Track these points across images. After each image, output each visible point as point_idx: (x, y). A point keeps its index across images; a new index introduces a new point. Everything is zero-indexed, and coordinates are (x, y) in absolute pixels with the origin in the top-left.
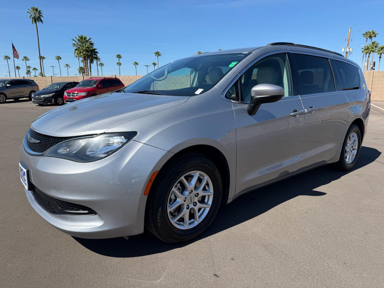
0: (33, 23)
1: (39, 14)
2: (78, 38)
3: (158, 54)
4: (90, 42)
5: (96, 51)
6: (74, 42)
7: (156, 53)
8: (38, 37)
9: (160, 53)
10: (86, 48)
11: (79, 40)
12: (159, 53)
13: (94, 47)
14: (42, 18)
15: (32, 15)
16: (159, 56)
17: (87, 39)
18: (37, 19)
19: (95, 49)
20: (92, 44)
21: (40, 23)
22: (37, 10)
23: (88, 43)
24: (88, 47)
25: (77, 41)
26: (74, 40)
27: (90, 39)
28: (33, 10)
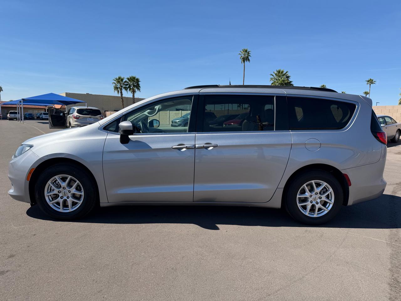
0: (242, 63)
1: (248, 54)
2: (276, 72)
3: (371, 82)
4: (286, 75)
5: (291, 83)
6: (272, 77)
7: (368, 81)
8: (244, 75)
9: (374, 81)
10: (281, 81)
11: (276, 74)
12: (372, 80)
13: (290, 80)
14: (250, 58)
15: (242, 56)
16: (371, 84)
17: (284, 73)
18: (246, 59)
19: (291, 82)
20: (288, 77)
21: (248, 62)
22: (246, 51)
23: (285, 76)
24: (283, 81)
25: (274, 75)
26: (271, 75)
27: (287, 72)
28: (244, 52)
